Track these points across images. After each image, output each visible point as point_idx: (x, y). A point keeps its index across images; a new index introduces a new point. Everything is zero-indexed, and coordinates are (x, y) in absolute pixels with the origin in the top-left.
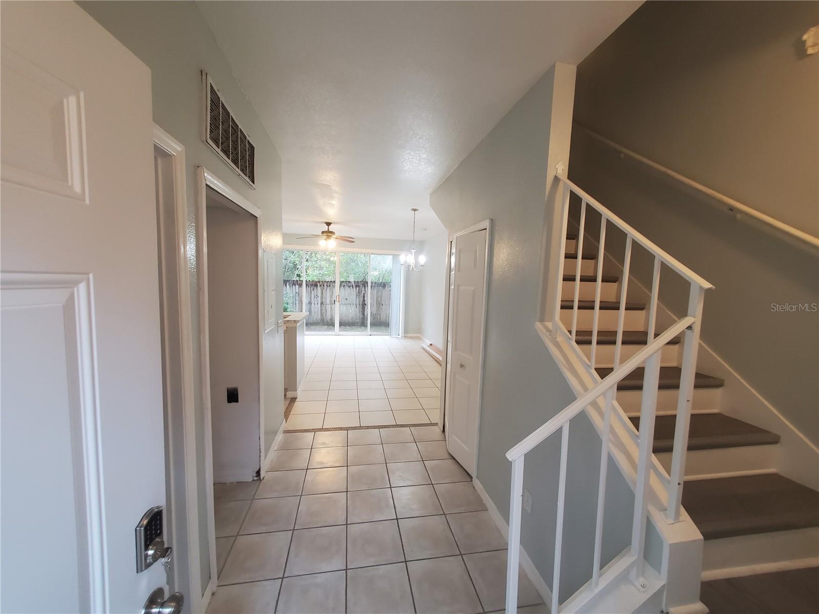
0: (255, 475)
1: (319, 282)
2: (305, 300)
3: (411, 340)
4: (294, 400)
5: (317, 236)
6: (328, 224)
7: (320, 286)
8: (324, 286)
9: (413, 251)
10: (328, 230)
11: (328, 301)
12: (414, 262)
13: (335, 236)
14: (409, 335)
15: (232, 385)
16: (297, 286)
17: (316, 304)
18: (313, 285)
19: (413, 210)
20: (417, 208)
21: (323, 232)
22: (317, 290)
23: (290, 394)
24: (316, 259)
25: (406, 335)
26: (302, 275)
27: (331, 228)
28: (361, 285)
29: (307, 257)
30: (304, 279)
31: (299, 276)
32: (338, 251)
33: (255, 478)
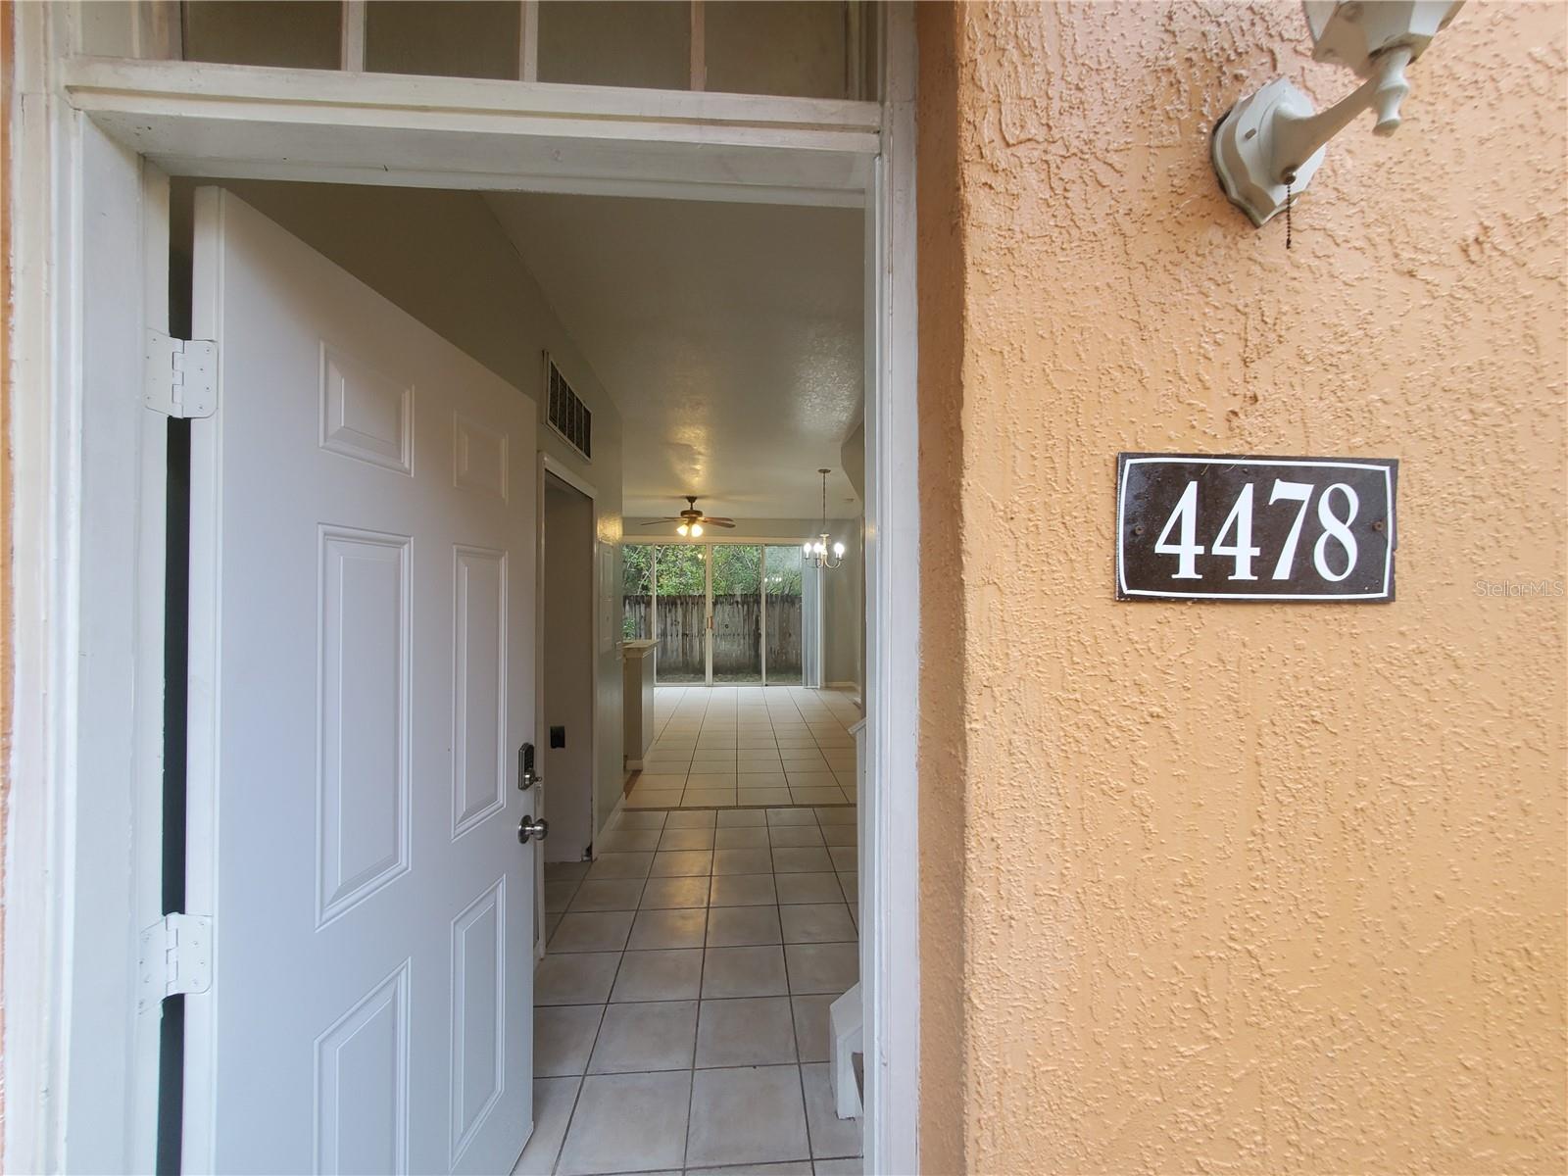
0: (584, 853)
1: (680, 597)
2: (655, 629)
3: (839, 693)
4: (637, 772)
5: (674, 519)
6: (692, 499)
7: (682, 604)
8: (687, 603)
9: (825, 536)
10: (692, 508)
11: (695, 631)
12: (826, 554)
13: (702, 518)
14: (835, 684)
15: (557, 724)
16: (643, 606)
17: (674, 635)
18: (669, 603)
19: (820, 471)
20: (829, 469)
21: (683, 513)
22: (676, 611)
23: (632, 764)
24: (674, 558)
25: (830, 684)
26: (651, 586)
27: (697, 505)
28: (752, 599)
29: (660, 555)
30: (654, 593)
31: (645, 588)
32: (709, 543)
33: (585, 858)
